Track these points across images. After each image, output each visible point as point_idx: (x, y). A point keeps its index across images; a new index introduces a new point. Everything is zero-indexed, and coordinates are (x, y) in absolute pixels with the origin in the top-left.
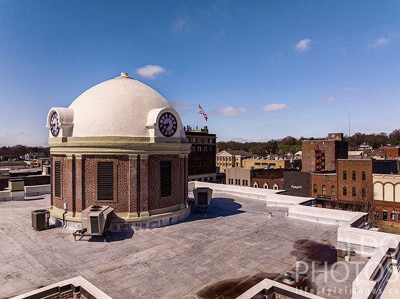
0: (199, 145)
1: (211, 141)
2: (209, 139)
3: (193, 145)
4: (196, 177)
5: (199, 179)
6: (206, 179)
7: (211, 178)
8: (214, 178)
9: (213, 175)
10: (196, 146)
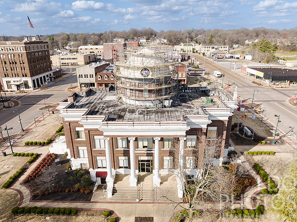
0: (40, 51)
2: (45, 46)
3: (36, 52)
4: (42, 75)
5: (44, 77)
6: (47, 76)
7: (50, 75)
8: (52, 74)
9: (51, 72)
10: (38, 52)
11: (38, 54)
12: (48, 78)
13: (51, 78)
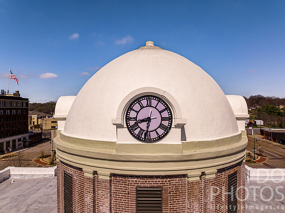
0: (13, 109)
1: (24, 105)
2: (22, 103)
3: (8, 109)
4: (10, 139)
5: (14, 141)
6: (19, 140)
7: (25, 138)
8: (27, 138)
9: (27, 135)
10: (11, 110)
11: (11, 112)
12: (20, 142)
13: (25, 142)
